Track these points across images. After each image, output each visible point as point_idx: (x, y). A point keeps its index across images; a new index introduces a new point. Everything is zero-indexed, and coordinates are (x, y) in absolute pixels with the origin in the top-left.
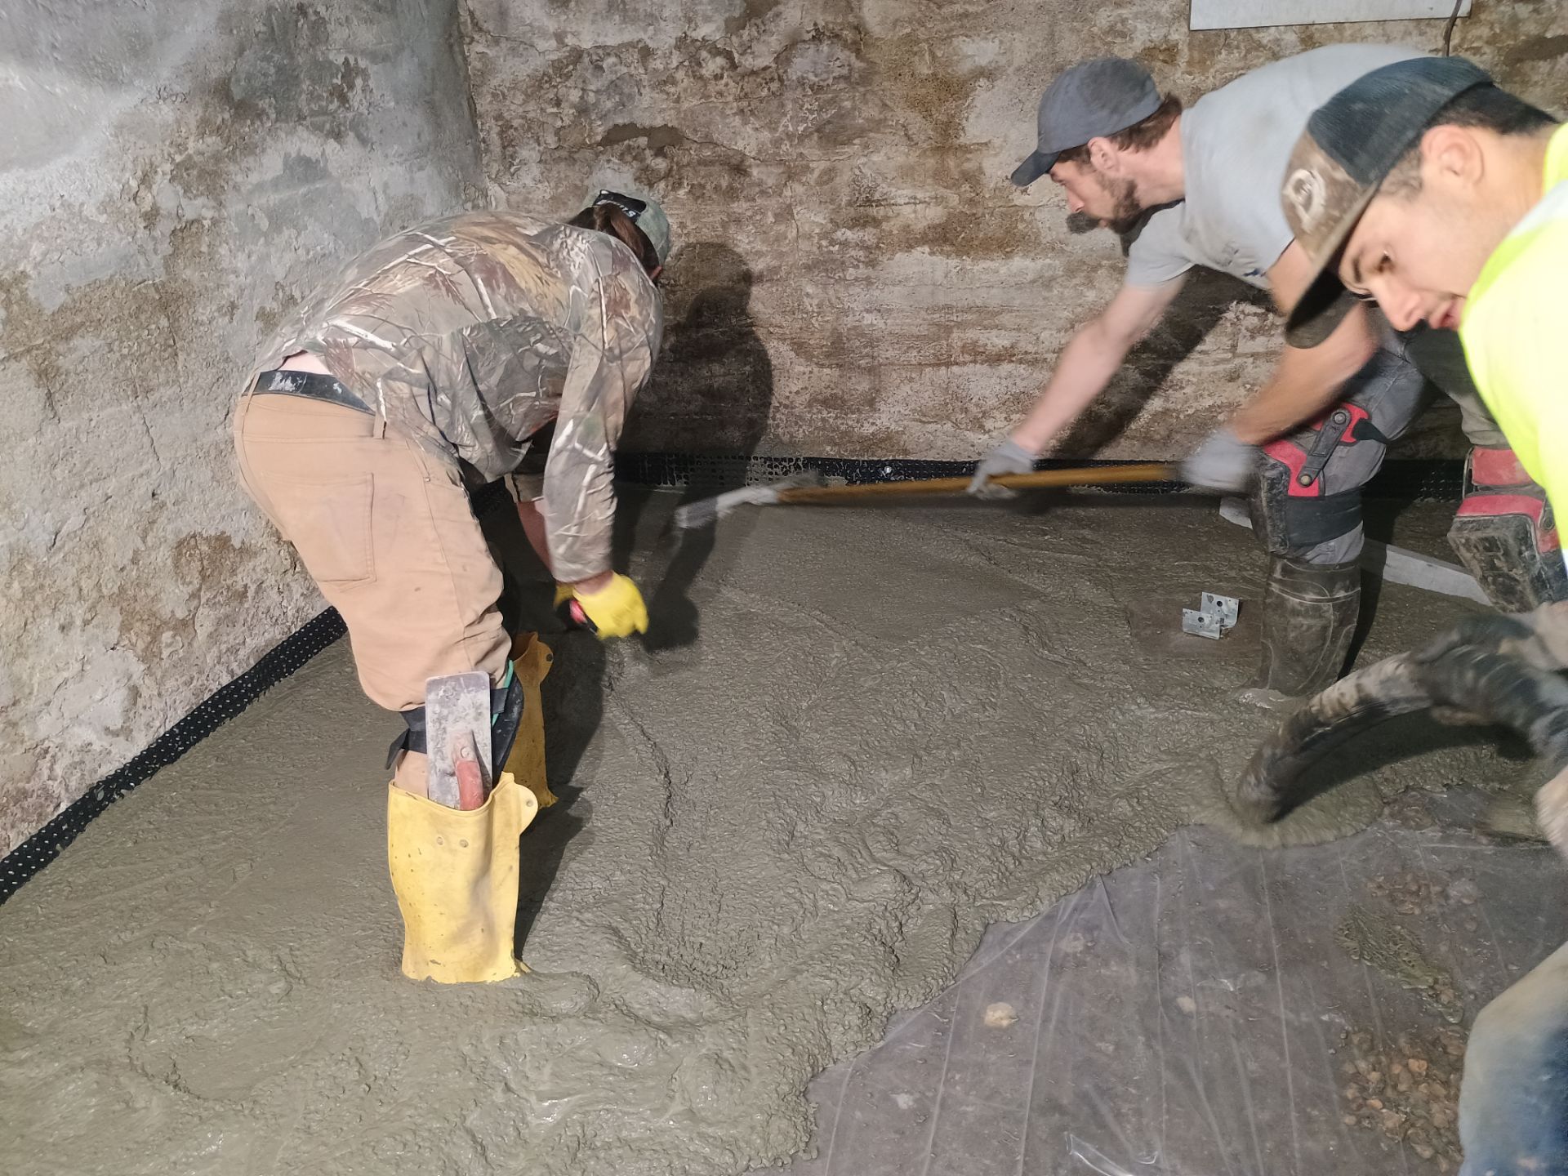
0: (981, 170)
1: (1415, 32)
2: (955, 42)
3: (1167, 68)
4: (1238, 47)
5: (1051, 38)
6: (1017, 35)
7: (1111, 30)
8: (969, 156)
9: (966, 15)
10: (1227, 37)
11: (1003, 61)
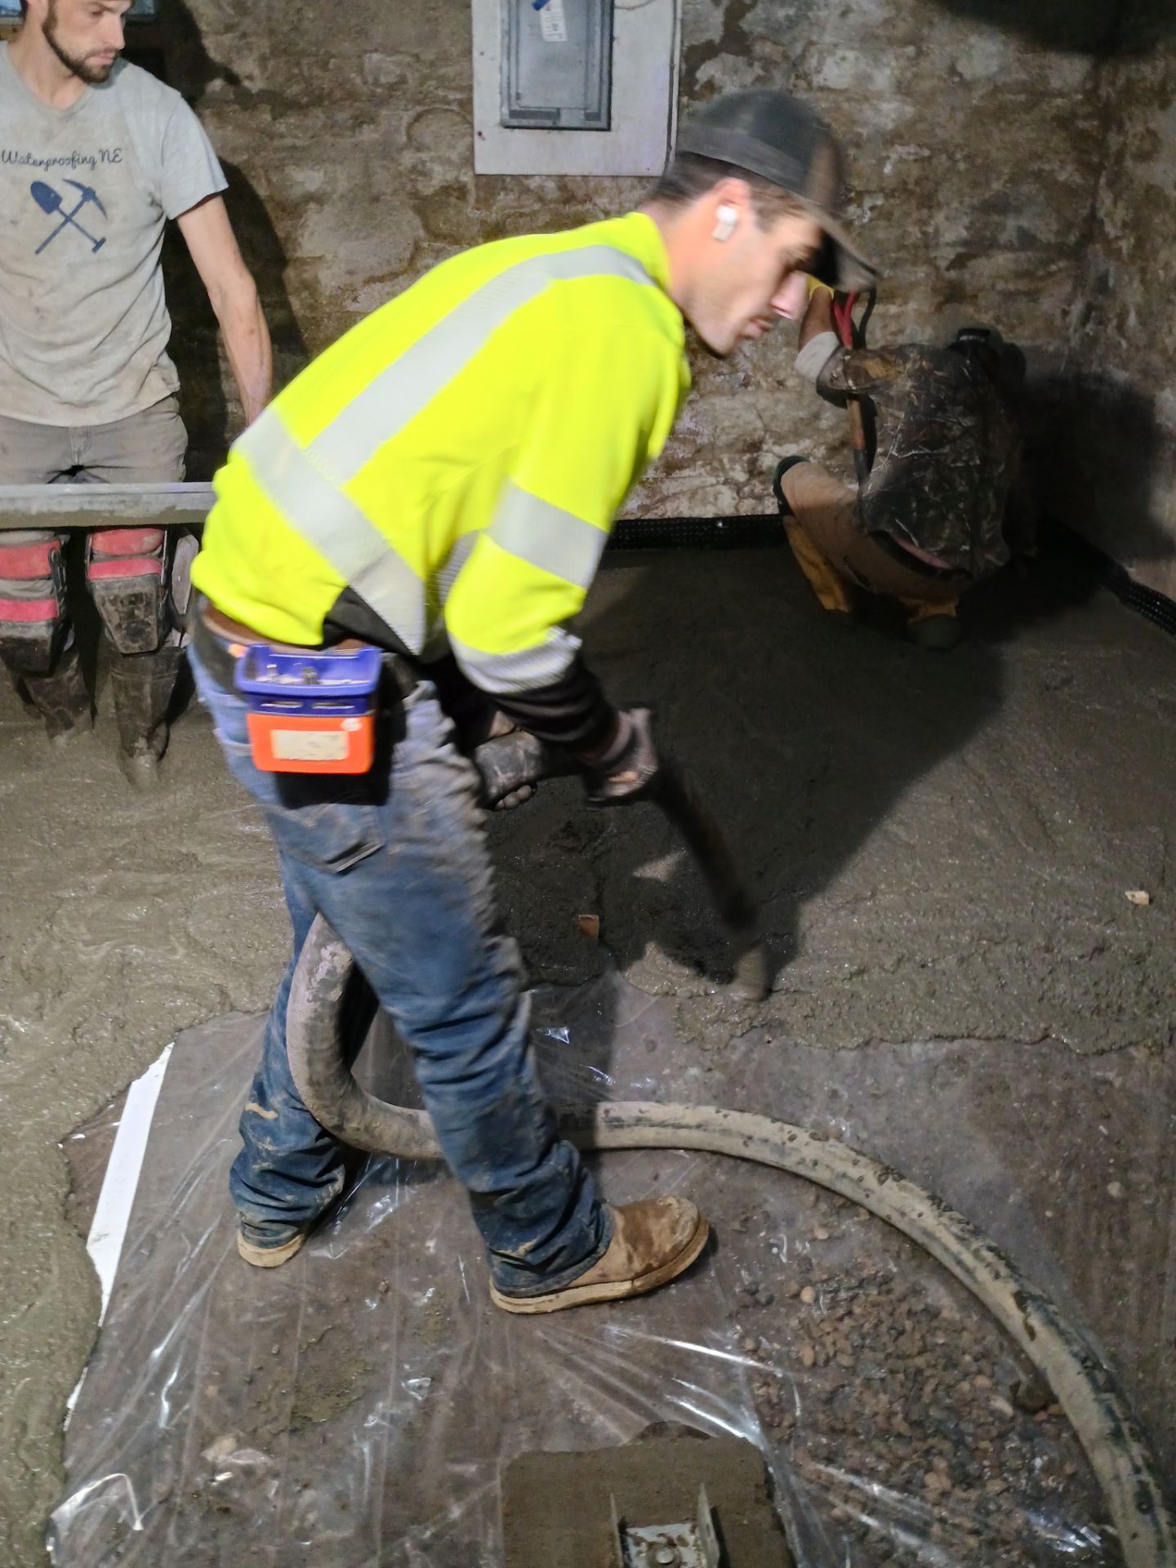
0: (317, 280)
1: (639, 187)
2: (287, 170)
3: (460, 203)
4: (512, 190)
5: (367, 173)
6: (339, 168)
7: (414, 169)
8: (306, 268)
9: (294, 148)
10: (504, 181)
11: (329, 189)
